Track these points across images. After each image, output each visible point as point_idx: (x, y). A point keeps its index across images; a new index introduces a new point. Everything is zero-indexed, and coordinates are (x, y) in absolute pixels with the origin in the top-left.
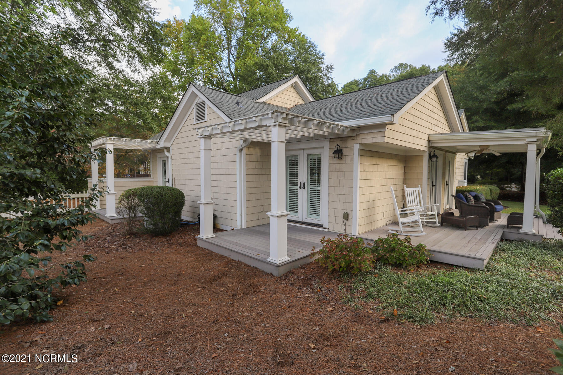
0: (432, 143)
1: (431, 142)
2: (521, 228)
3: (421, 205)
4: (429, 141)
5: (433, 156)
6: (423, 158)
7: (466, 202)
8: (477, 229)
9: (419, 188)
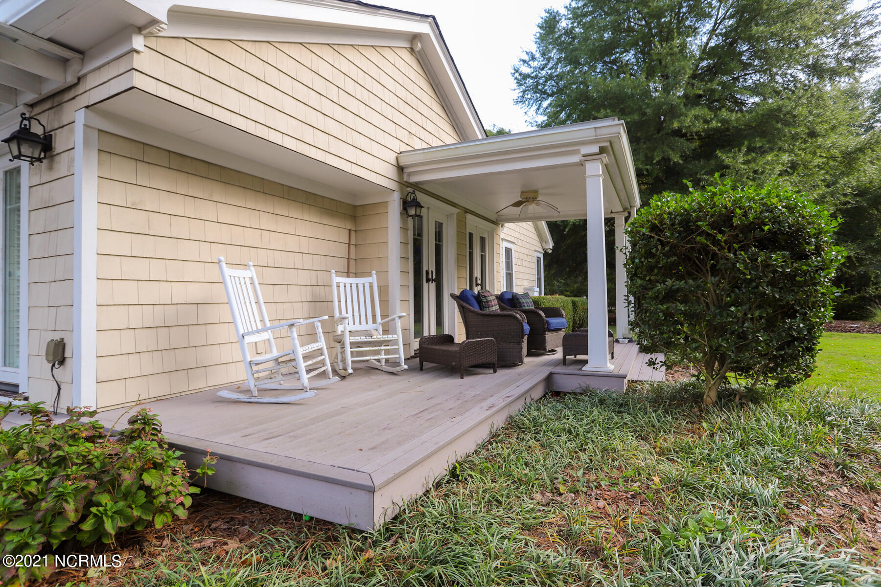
0: (409, 174)
1: (406, 171)
2: (585, 362)
3: (374, 321)
4: (401, 169)
5: (409, 205)
6: (387, 207)
7: (477, 309)
8: (495, 372)
9: (374, 279)
